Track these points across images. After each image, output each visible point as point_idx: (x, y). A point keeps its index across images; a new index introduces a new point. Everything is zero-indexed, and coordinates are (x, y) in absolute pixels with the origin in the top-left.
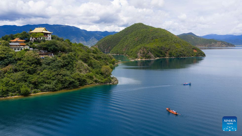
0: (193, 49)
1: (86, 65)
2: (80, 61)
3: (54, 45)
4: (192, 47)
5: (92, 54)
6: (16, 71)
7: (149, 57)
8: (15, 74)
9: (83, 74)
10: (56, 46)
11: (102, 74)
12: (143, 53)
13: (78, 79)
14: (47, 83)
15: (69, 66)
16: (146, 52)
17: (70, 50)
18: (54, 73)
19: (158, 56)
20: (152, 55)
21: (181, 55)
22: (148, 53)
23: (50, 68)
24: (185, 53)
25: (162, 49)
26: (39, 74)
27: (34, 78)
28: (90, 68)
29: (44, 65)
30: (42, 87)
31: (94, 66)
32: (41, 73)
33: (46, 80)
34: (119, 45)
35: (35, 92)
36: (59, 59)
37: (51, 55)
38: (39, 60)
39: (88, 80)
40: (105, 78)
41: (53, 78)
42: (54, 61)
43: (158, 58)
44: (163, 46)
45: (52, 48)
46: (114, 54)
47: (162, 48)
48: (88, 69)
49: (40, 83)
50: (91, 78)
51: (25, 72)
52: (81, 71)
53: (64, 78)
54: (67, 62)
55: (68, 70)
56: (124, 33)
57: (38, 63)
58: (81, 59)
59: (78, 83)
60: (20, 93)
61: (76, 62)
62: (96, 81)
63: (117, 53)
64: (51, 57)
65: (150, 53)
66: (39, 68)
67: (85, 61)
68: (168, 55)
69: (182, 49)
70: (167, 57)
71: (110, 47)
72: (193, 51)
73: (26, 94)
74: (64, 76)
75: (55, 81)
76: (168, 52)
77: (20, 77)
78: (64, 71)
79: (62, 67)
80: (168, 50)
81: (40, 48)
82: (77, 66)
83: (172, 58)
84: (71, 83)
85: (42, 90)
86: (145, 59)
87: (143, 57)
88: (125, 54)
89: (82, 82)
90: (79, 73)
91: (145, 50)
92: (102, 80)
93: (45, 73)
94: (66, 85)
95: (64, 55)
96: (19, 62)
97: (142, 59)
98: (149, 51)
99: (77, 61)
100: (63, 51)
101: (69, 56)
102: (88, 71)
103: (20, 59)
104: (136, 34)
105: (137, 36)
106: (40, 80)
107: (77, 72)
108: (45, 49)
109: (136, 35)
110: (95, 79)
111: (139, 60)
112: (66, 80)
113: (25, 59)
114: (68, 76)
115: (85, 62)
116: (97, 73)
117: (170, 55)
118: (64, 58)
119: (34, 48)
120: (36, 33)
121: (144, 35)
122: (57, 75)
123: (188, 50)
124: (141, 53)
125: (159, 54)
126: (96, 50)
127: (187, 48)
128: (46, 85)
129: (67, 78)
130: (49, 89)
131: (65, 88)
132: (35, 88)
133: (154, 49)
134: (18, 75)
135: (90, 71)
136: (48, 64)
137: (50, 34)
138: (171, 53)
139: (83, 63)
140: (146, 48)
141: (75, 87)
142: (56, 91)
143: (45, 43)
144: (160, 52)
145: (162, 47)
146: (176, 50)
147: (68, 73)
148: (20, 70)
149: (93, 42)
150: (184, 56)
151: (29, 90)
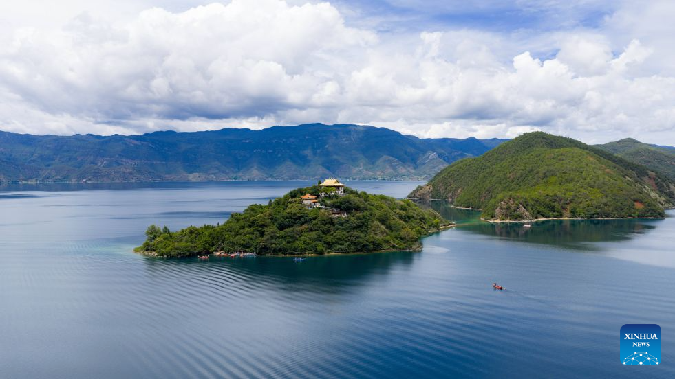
0: (635, 201)
1: (383, 227)
2: (376, 223)
3: (348, 202)
4: (632, 197)
5: (398, 211)
6: (311, 230)
7: (520, 217)
8: (311, 233)
9: (379, 237)
10: (350, 203)
11: (401, 238)
12: (507, 209)
13: (373, 242)
14: (340, 244)
15: (364, 227)
16: (513, 206)
17: (366, 209)
18: (347, 235)
19: (543, 216)
20: (527, 213)
21: (598, 214)
22: (518, 208)
23: (343, 229)
24: (610, 209)
25: (555, 201)
26: (332, 234)
27: (328, 238)
28: (387, 231)
29: (337, 226)
30: (335, 248)
31: (393, 228)
32: (335, 234)
33: (340, 241)
34: (474, 188)
35: (328, 252)
36: (353, 219)
37: (344, 214)
38: (331, 219)
39: (384, 244)
40: (404, 243)
41: (347, 239)
42: (348, 221)
43: (544, 219)
44: (558, 194)
45: (345, 206)
46: (461, 206)
47: (555, 198)
48: (385, 232)
49: (333, 243)
50: (388, 242)
51: (320, 232)
52: (376, 234)
53: (358, 240)
54: (362, 223)
55: (362, 232)
56: (496, 155)
57: (331, 223)
58: (378, 219)
59: (372, 246)
60: (316, 251)
61: (372, 224)
62: (394, 247)
63: (467, 205)
64: (345, 216)
65: (522, 209)
66: (332, 228)
67: (383, 222)
68: (568, 213)
69: (604, 200)
70: (566, 216)
71: (459, 190)
72: (634, 205)
73: (321, 253)
74: (358, 237)
75: (348, 243)
76: (568, 208)
77: (316, 236)
78: (357, 233)
79: (356, 228)
80: (569, 203)
81: (332, 206)
82: (373, 228)
83: (575, 219)
84: (365, 246)
85: (335, 251)
86: (510, 220)
87: (506, 216)
88: (482, 207)
89: (377, 246)
90: (374, 236)
91: (512, 203)
92: (401, 245)
93: (339, 233)
94: (359, 247)
95: (359, 214)
96: (314, 222)
97: (503, 220)
98: (521, 204)
99: (373, 222)
100: (358, 209)
101: (364, 216)
102: (385, 234)
103: (314, 219)
104: (513, 164)
105: (515, 169)
106: (334, 241)
107: (372, 235)
108: (337, 207)
109: (513, 166)
110: (392, 243)
111: (498, 221)
112: (359, 243)
113: (319, 218)
114: (361, 238)
115: (382, 224)
116: (396, 237)
117: (573, 213)
118: (358, 218)
119: (326, 206)
120: (327, 186)
121: (529, 167)
122: (351, 236)
123: (619, 204)
124: (501, 208)
125: (546, 211)
126: (408, 205)
127: (617, 198)
128: (340, 246)
129: (361, 240)
130: (341, 251)
131: (357, 251)
132: (329, 248)
133: (537, 201)
134: (313, 234)
135: (387, 235)
136: (341, 224)
137: (342, 186)
138: (575, 209)
139: (380, 224)
140: (514, 198)
141: (369, 251)
142: (348, 253)
143: (338, 200)
144: (550, 207)
145: (555, 196)
146: (589, 202)
147: (362, 235)
148: (316, 230)
149: (434, 168)
150: (607, 217)
151: (324, 249)
